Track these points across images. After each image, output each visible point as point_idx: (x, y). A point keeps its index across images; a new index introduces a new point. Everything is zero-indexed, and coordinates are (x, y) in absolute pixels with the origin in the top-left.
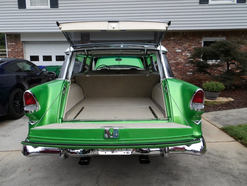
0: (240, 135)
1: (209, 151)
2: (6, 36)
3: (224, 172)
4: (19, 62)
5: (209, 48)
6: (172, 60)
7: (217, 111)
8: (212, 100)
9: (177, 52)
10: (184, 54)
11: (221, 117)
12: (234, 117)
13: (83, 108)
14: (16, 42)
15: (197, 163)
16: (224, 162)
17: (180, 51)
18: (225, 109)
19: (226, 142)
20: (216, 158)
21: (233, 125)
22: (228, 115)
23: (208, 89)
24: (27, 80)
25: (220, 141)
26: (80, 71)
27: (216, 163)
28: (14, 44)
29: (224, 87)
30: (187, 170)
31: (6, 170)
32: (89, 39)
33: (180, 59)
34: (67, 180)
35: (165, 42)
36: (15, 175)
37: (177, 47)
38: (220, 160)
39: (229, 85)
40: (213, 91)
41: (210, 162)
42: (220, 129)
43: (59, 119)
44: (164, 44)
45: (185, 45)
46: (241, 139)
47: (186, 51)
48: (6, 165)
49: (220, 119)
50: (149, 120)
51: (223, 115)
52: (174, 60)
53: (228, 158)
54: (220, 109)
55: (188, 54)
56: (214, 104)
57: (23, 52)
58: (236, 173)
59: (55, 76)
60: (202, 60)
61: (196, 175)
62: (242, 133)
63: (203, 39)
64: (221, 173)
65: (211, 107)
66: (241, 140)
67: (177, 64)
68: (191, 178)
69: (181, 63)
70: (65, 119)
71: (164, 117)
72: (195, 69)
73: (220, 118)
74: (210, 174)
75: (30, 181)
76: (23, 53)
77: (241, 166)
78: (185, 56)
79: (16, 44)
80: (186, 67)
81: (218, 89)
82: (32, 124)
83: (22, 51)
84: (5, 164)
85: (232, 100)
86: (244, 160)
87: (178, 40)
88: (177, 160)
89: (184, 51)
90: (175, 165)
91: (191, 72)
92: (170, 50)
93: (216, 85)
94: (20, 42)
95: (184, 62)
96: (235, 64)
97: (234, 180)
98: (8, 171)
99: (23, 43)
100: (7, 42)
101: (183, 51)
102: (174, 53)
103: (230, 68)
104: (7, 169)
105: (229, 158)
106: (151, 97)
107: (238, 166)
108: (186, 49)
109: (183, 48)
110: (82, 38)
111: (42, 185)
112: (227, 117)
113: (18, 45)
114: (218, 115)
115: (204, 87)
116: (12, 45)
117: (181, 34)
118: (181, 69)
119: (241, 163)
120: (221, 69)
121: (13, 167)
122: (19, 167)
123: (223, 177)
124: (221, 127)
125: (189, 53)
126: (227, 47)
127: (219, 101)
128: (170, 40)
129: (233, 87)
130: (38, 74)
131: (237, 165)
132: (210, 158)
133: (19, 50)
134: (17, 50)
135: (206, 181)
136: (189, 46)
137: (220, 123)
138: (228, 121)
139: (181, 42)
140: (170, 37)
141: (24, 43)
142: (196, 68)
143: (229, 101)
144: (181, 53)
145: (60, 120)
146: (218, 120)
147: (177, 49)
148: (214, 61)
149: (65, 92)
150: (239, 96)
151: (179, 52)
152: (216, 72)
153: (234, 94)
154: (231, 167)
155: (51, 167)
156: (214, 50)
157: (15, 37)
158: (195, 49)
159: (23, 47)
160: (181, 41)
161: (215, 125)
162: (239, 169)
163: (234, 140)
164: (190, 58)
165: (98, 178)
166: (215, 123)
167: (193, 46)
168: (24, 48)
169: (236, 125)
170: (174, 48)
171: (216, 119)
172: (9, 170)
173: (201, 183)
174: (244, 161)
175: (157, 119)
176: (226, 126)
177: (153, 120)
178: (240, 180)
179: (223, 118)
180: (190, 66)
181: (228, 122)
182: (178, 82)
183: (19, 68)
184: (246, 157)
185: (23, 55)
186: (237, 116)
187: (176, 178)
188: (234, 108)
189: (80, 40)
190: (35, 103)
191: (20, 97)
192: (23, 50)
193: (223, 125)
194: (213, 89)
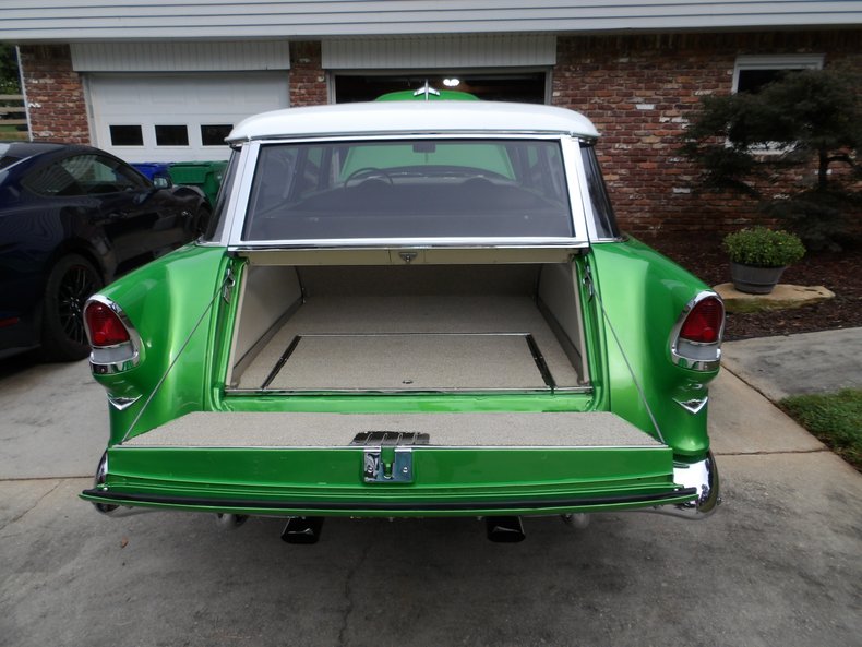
0: (844, 430)
1: (731, 485)
2: (21, 51)
3: (777, 564)
4: (70, 159)
5: (759, 101)
6: (619, 142)
7: (770, 335)
8: (754, 294)
9: (639, 113)
10: (663, 120)
11: (782, 359)
12: (827, 361)
13: (297, 339)
14: (57, 76)
15: (687, 529)
16: (780, 526)
17: (650, 107)
18: (798, 330)
19: (793, 452)
20: (754, 510)
21: (823, 390)
22: (808, 353)
23: (743, 255)
24: (103, 222)
25: (772, 450)
26: (285, 195)
27: (753, 529)
28: (49, 81)
29: (801, 250)
30: (651, 556)
31: (45, 545)
32: (320, 63)
33: (648, 140)
34: (246, 583)
35: (597, 74)
36: (78, 564)
37: (638, 93)
38: (767, 518)
39: (822, 237)
40: (760, 263)
41: (730, 526)
42: (776, 405)
43: (212, 387)
44: (594, 80)
45: (669, 86)
46: (845, 443)
47: (671, 108)
48: (46, 527)
49: (777, 365)
50: (525, 393)
51: (791, 352)
52: (625, 142)
53: (795, 513)
54: (783, 327)
55: (678, 120)
56: (761, 311)
57: (84, 111)
58: (818, 566)
59: (202, 200)
60: (728, 144)
61: (680, 574)
62: (853, 421)
63: (737, 63)
64: (766, 567)
65: (749, 321)
66: (844, 448)
67: (639, 156)
68: (664, 585)
69: (653, 153)
70: (232, 387)
71: (578, 381)
72: (703, 174)
73: (778, 361)
74: (729, 570)
75: (126, 586)
76: (86, 117)
77: (839, 544)
78: (670, 126)
79: (56, 82)
80: (668, 167)
81: (780, 258)
82: (120, 407)
83: (81, 109)
84: (41, 526)
85: (828, 294)
86: (849, 521)
87: (647, 67)
88: (618, 519)
89: (665, 108)
90: (611, 535)
91: (687, 185)
92: (614, 106)
93: (775, 243)
94: (72, 75)
95: (663, 149)
96: (850, 161)
97: (807, 593)
98: (53, 551)
99: (83, 79)
100: (24, 76)
101: (661, 108)
102: (628, 115)
103: (829, 172)
104: (49, 542)
105: (799, 511)
106: (537, 295)
107: (826, 542)
108: (672, 101)
109: (662, 98)
110: (292, 61)
111: (165, 599)
112: (803, 358)
113: (64, 86)
114: (771, 353)
115: (728, 248)
116: (45, 87)
117: (658, 45)
118: (652, 173)
119: (836, 532)
120: (796, 174)
121: (68, 536)
122: (89, 535)
123: (771, 583)
124: (779, 396)
125: (684, 116)
126: (825, 96)
127: (780, 299)
128: (613, 68)
129: (836, 248)
130: (142, 197)
131: (822, 538)
132: (733, 512)
133: (71, 105)
134: (61, 105)
135: (712, 595)
136: (684, 88)
137: (779, 382)
138: (805, 375)
139: (655, 75)
140: (616, 55)
141: (87, 79)
142: (705, 171)
143: (816, 299)
144: (654, 116)
145: (217, 391)
146: (771, 372)
147: (640, 99)
148: (772, 144)
149: (232, 290)
150: (856, 281)
151: (647, 113)
152: (778, 187)
153: (836, 272)
154: (801, 545)
155: (193, 536)
156: (776, 110)
157: (52, 56)
158: (704, 99)
159: (82, 93)
160: (656, 71)
161: (758, 391)
162: (828, 554)
163: (821, 445)
164: (686, 135)
165: (349, 577)
166: (761, 383)
167: (697, 89)
168: (85, 97)
169: (833, 392)
170: (630, 95)
171: (765, 367)
172: (56, 545)
173: (697, 603)
174: (849, 523)
175: (553, 391)
176: (797, 395)
177: (539, 391)
178: (831, 593)
179: (791, 364)
180: (685, 165)
181: (806, 378)
182: (634, 255)
183: (72, 178)
184: (858, 509)
185: (86, 123)
186: (841, 355)
187: (613, 583)
188: (833, 326)
189: (287, 66)
190: (127, 337)
191: (81, 287)
192: (84, 105)
193: (786, 391)
194: (762, 257)
